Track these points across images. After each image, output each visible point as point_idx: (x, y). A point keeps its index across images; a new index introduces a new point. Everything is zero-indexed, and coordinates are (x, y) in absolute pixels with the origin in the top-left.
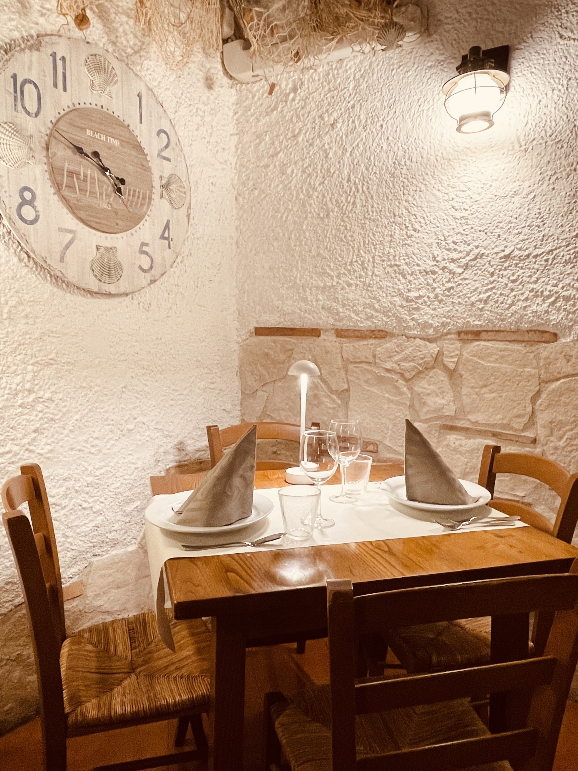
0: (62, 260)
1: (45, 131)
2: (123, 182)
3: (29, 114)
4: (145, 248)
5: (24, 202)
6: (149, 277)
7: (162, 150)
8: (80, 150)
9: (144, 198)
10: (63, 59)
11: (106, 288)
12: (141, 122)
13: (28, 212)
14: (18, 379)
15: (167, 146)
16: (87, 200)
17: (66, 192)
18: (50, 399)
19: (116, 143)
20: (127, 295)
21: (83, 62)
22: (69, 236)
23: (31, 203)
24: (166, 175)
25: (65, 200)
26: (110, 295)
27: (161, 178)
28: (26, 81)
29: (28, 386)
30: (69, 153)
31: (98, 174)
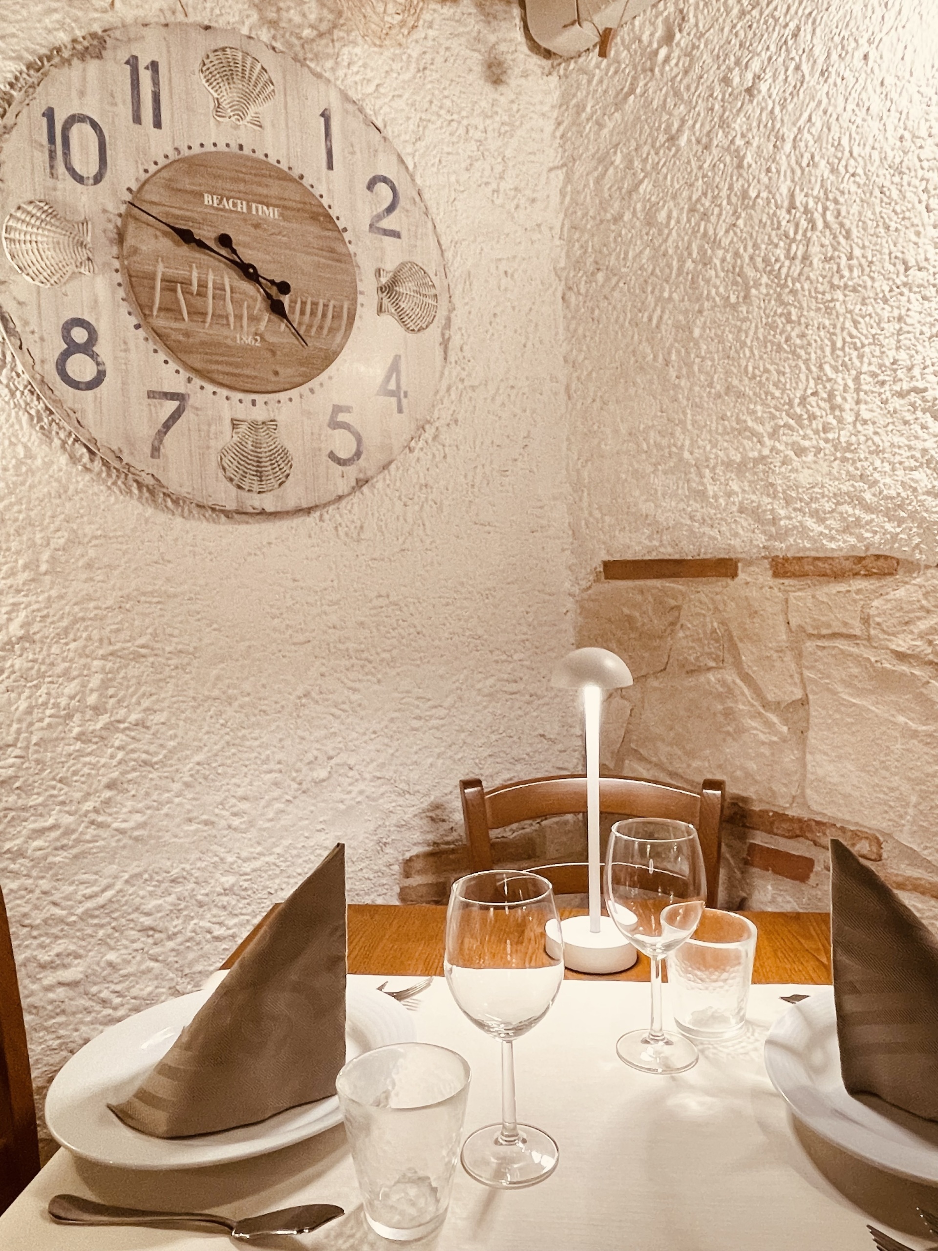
0: (155, 451)
1: (116, 207)
2: (284, 288)
3: (80, 179)
4: (341, 417)
5: (72, 348)
6: (352, 472)
7: (379, 218)
8: (186, 236)
9: (337, 316)
10: (154, 66)
11: (256, 501)
12: (330, 166)
13: (81, 367)
14: (71, 688)
15: (391, 209)
16: (206, 331)
17: (161, 322)
18: (141, 724)
19: (272, 214)
20: (309, 511)
21: (197, 66)
22: (173, 405)
23: (88, 348)
24: (390, 266)
25: (160, 336)
26: (263, 514)
27: (378, 272)
28: (73, 119)
29: (92, 699)
30: (166, 244)
31: (230, 279)
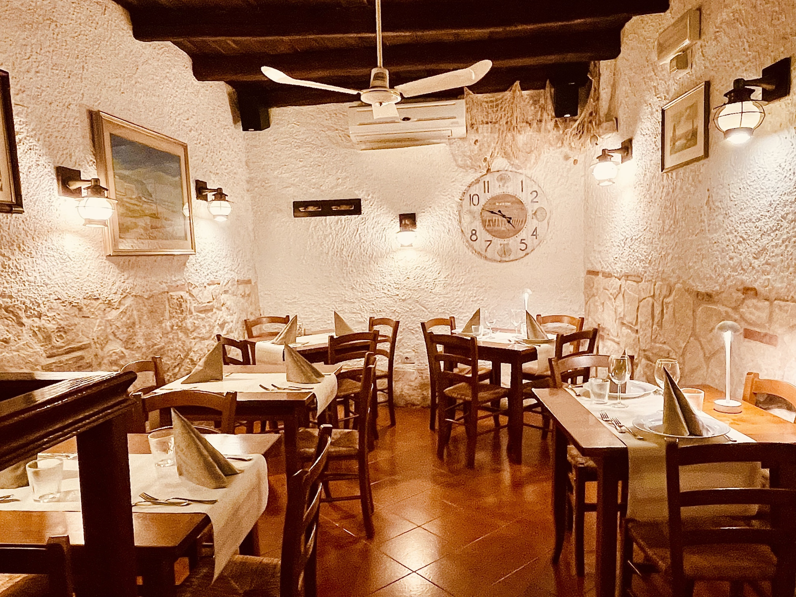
0: (486, 250)
1: (480, 209)
2: (510, 218)
3: (474, 205)
4: (523, 241)
5: (473, 234)
6: (525, 252)
7: (533, 199)
8: (492, 212)
9: (522, 221)
10: (488, 182)
11: (504, 259)
12: (522, 191)
13: (474, 238)
15: (536, 197)
16: (496, 228)
17: (488, 228)
19: (509, 204)
20: (517, 260)
21: (495, 179)
22: (489, 242)
23: (475, 234)
24: (535, 209)
25: (488, 231)
26: (506, 261)
27: (532, 211)
28: (474, 195)
30: (489, 214)
31: (501, 218)
